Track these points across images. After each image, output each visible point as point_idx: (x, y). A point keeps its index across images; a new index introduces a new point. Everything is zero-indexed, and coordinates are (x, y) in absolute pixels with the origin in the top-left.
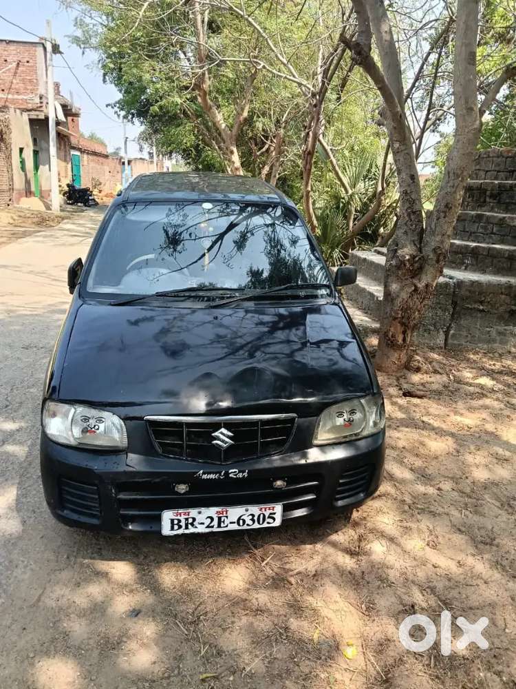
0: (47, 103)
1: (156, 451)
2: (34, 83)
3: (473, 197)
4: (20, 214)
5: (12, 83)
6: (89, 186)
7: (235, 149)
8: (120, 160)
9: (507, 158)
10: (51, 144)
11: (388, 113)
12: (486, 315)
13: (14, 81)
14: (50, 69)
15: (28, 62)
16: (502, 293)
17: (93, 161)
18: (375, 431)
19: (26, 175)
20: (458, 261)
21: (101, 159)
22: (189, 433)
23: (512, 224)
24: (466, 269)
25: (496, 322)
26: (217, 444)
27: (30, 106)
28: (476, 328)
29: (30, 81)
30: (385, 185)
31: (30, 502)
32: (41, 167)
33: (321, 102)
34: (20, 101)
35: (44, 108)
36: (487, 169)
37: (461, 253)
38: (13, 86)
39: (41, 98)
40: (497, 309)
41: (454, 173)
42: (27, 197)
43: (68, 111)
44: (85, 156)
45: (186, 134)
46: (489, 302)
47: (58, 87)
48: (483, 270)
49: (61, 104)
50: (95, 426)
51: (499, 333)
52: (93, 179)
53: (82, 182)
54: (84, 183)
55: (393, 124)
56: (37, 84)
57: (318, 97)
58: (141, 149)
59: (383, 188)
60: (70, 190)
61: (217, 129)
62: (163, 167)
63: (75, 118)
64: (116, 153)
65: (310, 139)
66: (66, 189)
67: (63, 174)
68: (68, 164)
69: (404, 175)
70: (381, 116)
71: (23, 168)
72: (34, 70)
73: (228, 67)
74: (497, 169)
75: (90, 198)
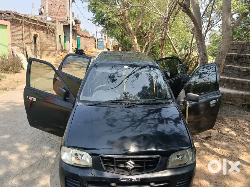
0: (69, 20)
1: (103, 169)
2: (65, 13)
3: (227, 59)
4: (58, 58)
5: (58, 12)
6: (83, 49)
7: (135, 37)
8: (94, 39)
9: (241, 45)
10: (70, 34)
11: (196, 30)
12: (233, 106)
13: (59, 12)
14: (71, 8)
15: (63, 5)
16: (239, 98)
17: (85, 39)
18: (192, 163)
19: (61, 44)
20: (221, 84)
21: (88, 39)
22: (116, 162)
23: (243, 71)
24: (224, 87)
25: (237, 109)
26: (128, 167)
27: (63, 20)
28: (229, 111)
29: (64, 12)
30: (191, 51)
31: (55, 180)
32: (66, 42)
33: (168, 21)
34: (60, 19)
35: (68, 22)
36: (233, 49)
37: (223, 81)
38: (58, 14)
39: (67, 18)
40: (237, 104)
41: (221, 53)
42: (61, 52)
43: (77, 22)
44: (82, 38)
45: (118, 32)
46: (234, 101)
47: (74, 14)
48: (231, 88)
49: (74, 20)
50: (80, 157)
51: (238, 113)
52: (85, 46)
53: (81, 47)
54: (81, 48)
55: (197, 34)
56: (66, 13)
57: (167, 19)
58: (102, 36)
59: (190, 52)
60: (76, 50)
61: (129, 30)
62: (109, 41)
63: (79, 24)
64: (93, 36)
65: (164, 35)
66: (75, 49)
67: (74, 44)
68: (76, 40)
69: (201, 53)
70: (193, 31)
71: (60, 42)
72: (65, 8)
73: (134, 8)
74: (237, 49)
75: (83, 53)
